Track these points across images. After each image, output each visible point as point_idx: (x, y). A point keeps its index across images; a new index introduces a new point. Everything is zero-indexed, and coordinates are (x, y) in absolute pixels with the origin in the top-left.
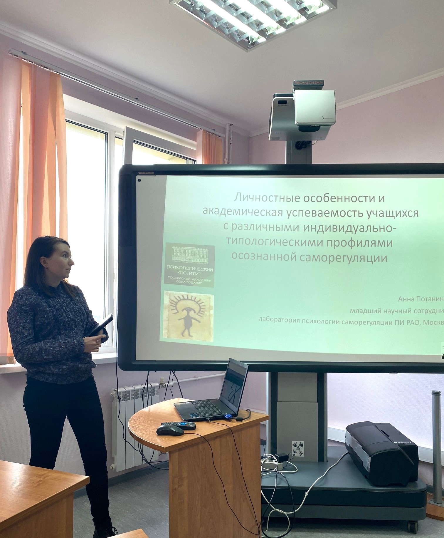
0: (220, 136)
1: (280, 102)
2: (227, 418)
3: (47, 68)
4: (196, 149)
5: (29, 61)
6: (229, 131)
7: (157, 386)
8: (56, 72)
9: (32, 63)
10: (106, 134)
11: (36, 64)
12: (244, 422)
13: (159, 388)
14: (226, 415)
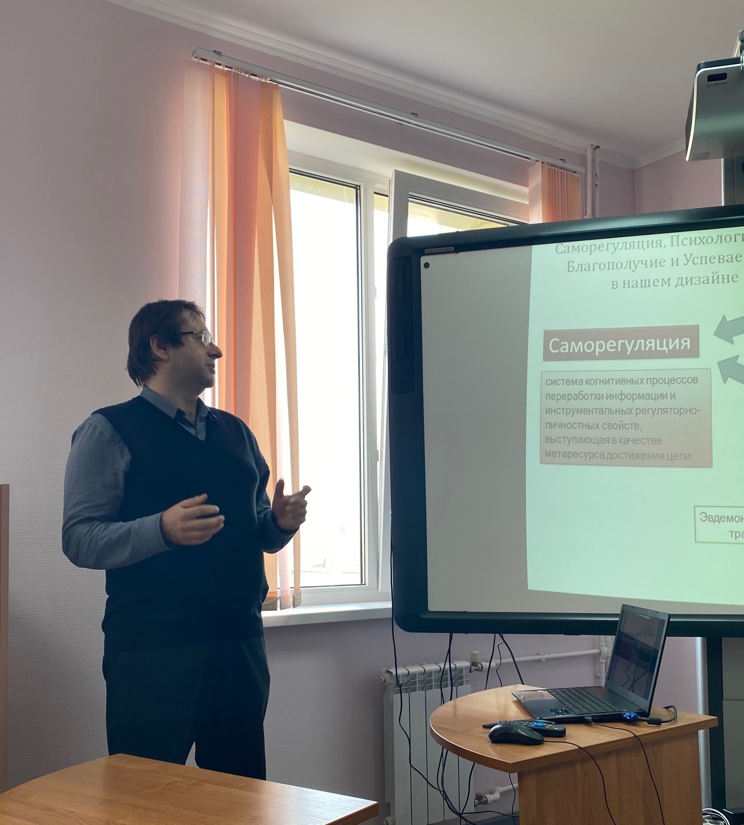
0: (575, 172)
1: (712, 78)
2: (628, 718)
3: (255, 76)
4: (527, 203)
5: (227, 67)
6: (593, 160)
7: (466, 668)
8: (270, 81)
9: (230, 70)
10: (357, 188)
11: (238, 69)
12: (664, 727)
13: (470, 671)
14: (625, 714)
